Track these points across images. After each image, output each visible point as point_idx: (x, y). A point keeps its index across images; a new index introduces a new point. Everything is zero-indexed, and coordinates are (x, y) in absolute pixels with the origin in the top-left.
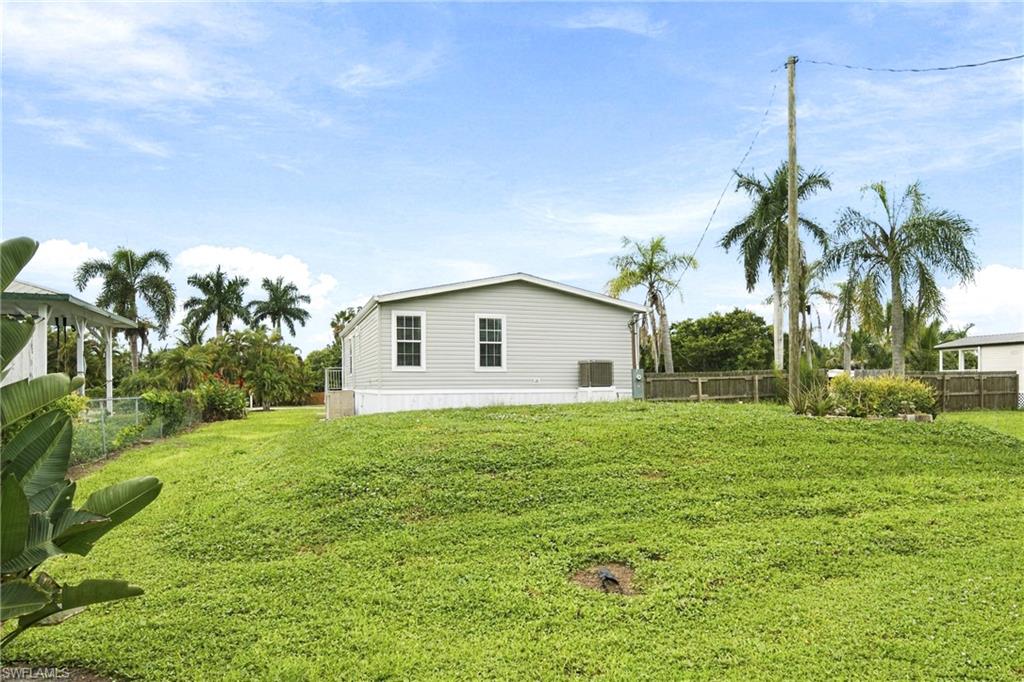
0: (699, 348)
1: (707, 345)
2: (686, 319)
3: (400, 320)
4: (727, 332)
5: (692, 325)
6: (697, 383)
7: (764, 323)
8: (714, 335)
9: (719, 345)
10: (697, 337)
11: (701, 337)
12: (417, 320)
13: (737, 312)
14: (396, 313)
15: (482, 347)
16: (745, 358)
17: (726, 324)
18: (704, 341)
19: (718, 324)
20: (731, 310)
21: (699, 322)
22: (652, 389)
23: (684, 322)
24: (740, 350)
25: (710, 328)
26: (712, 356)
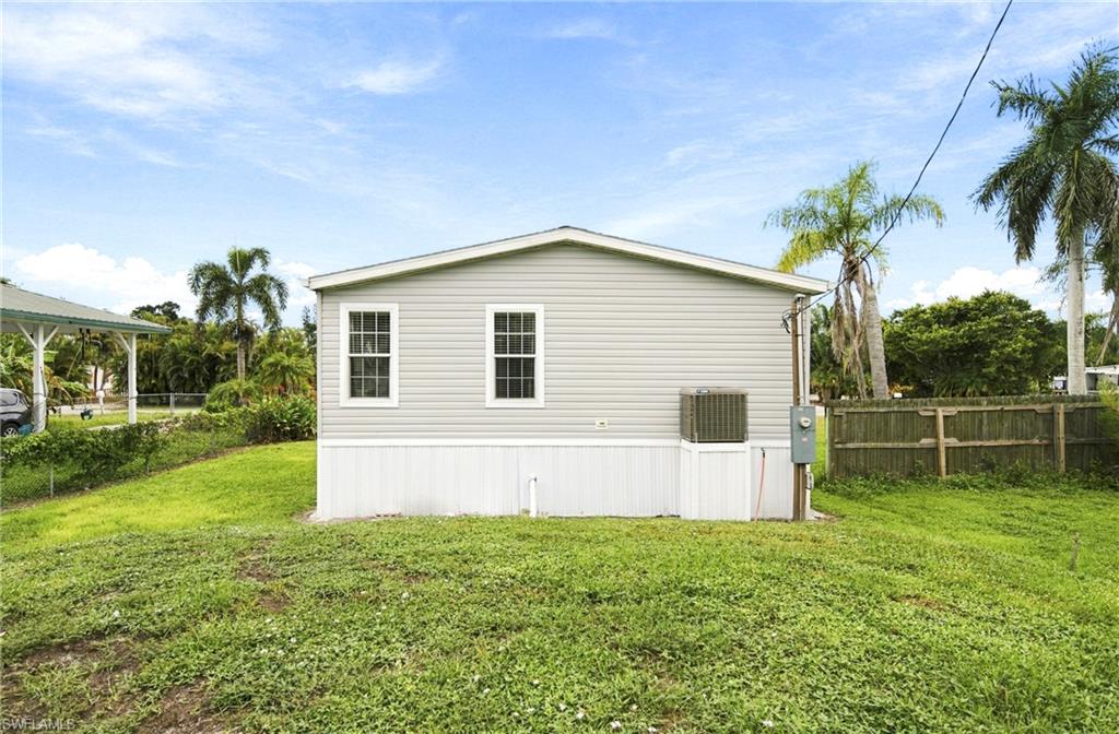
0: (932, 341)
1: (944, 337)
2: (915, 306)
3: (355, 318)
4: (974, 320)
5: (924, 312)
6: (934, 418)
7: (1028, 307)
8: (954, 324)
9: (962, 337)
10: (930, 326)
11: (935, 326)
12: (384, 319)
13: (987, 295)
14: (346, 307)
15: (500, 363)
16: (1001, 353)
17: (972, 309)
18: (940, 332)
19: (959, 310)
20: (979, 293)
21: (933, 309)
22: (844, 426)
23: (912, 310)
24: (993, 342)
25: (948, 315)
26: (951, 350)
